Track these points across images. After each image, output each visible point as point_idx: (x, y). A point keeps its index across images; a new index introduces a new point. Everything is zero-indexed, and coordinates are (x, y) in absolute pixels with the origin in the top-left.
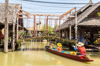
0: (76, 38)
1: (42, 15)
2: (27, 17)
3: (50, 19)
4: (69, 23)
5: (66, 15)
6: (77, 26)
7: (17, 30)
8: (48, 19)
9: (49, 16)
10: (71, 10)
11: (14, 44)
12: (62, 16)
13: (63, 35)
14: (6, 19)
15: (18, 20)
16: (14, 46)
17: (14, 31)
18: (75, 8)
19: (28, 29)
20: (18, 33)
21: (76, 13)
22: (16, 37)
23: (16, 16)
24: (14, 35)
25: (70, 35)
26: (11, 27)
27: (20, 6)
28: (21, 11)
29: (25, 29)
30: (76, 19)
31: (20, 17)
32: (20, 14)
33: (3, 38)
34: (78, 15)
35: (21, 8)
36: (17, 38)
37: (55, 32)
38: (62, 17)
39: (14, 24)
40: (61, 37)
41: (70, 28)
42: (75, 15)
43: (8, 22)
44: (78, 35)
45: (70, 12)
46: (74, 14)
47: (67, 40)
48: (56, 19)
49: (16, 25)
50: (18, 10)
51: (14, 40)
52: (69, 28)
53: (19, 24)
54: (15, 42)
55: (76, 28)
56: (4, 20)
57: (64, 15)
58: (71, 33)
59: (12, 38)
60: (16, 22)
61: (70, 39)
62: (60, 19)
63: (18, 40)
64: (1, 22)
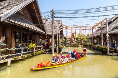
0: (108, 44)
1: (77, 27)
2: (66, 29)
3: (84, 29)
4: (100, 31)
6: (109, 34)
7: (60, 39)
8: (82, 29)
9: (83, 27)
10: (102, 21)
11: (58, 49)
12: (94, 27)
15: (60, 31)
16: (58, 51)
17: (58, 39)
18: (106, 19)
20: (60, 41)
21: (107, 23)
23: (59, 29)
24: (58, 43)
25: (102, 42)
26: (55, 37)
27: (60, 22)
29: (65, 38)
30: (107, 28)
31: (61, 30)
32: (61, 28)
33: (51, 45)
35: (62, 23)
36: (60, 44)
37: (88, 39)
39: (58, 35)
41: (102, 35)
42: (106, 25)
43: (54, 34)
44: (109, 41)
45: (102, 23)
46: (104, 24)
47: (100, 46)
48: (89, 29)
49: (59, 35)
51: (58, 46)
52: (101, 36)
53: (61, 34)
54: (59, 48)
55: (108, 36)
56: (51, 32)
57: (96, 25)
58: (103, 39)
59: (56, 44)
60: (59, 33)
61: (102, 45)
62: (92, 29)
63: (60, 46)
64: (49, 34)
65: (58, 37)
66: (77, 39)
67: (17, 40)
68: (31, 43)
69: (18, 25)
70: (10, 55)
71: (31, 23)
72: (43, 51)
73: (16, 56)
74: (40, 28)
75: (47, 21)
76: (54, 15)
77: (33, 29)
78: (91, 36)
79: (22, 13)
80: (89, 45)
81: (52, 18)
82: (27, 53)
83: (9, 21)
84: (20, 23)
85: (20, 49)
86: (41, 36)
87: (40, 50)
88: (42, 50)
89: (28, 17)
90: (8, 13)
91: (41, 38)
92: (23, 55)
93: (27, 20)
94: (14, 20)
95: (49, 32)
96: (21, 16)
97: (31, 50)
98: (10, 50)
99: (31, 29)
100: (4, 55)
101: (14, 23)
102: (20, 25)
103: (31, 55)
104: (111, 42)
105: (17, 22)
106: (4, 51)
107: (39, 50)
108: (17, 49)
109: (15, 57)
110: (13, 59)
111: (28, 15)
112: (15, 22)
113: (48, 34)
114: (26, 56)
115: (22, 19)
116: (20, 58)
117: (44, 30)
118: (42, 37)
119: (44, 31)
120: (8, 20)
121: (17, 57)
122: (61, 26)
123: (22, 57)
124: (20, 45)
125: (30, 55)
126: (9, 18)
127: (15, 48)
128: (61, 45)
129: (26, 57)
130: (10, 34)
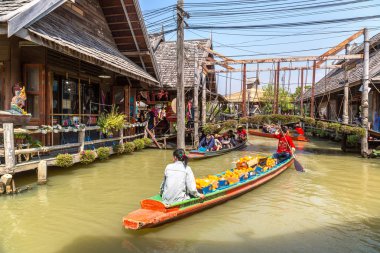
0: (366, 120)
1: (263, 61)
2: (225, 69)
3: (285, 69)
4: (341, 76)
5: (333, 54)
6: (370, 85)
7: (204, 102)
8: (279, 70)
9: (284, 60)
10: (351, 39)
11: (196, 133)
12: (321, 59)
13: (324, 111)
14: (179, 77)
15: (204, 76)
16: (197, 139)
17: (196, 103)
18: (364, 32)
19: (227, 98)
20: (204, 108)
21: (368, 45)
22: (201, 118)
23: (200, 68)
24: (196, 114)
25: (346, 111)
26: (189, 94)
27: (208, 44)
28: (210, 55)
29: (221, 99)
30: (367, 63)
31: (210, 71)
32: (209, 63)
33: (175, 120)
34: (372, 51)
35: (211, 48)
36: (204, 120)
37: (298, 103)
38: (322, 61)
39: (196, 90)
40: (317, 116)
41: (347, 90)
42: (362, 52)
43: (184, 84)
44: (371, 110)
45: (347, 45)
46: (358, 50)
47: (336, 124)
48: (303, 69)
49: (201, 89)
50: (205, 54)
51: (196, 126)
52: (343, 92)
53: (207, 87)
55: (366, 89)
56: (175, 80)
57: (326, 55)
58: (350, 104)
60: (201, 83)
61: (346, 121)
62: (314, 66)
63: (205, 125)
64: (170, 84)
65: (196, 93)
66: (261, 104)
67: (67, 104)
68: (110, 112)
69: (65, 52)
70: (45, 149)
71: (111, 49)
72: (150, 141)
73: (63, 151)
74: (140, 65)
75: (162, 41)
76: (185, 19)
77: (114, 67)
78: (309, 95)
79: (80, 12)
80: (302, 121)
81: (179, 29)
82: (97, 146)
83: (35, 36)
84: (73, 46)
85: (75, 130)
86: (144, 90)
87: (141, 137)
88: (146, 137)
89: (99, 26)
90: (31, 10)
91: (143, 99)
92: (87, 152)
93: (96, 35)
94: (51, 34)
95: (168, 80)
96: (78, 23)
97: (111, 134)
98: (44, 132)
99: (110, 65)
100: (25, 148)
101: (53, 42)
102: (74, 52)
103: (111, 152)
104: (374, 113)
105: (61, 42)
106: (26, 135)
107: (138, 137)
108: (67, 131)
109: (60, 156)
110: (54, 161)
111: (100, 20)
112: (57, 41)
113: (165, 86)
114: (95, 153)
115: (78, 33)
116: (76, 158)
117: (151, 70)
118: (145, 95)
119: (154, 76)
120: (30, 34)
121: (67, 156)
122: (209, 58)
123: (84, 156)
124: (75, 119)
125: (109, 150)
126: (36, 25)
127: (60, 127)
128: (208, 121)
129: (96, 155)
130: (43, 82)
